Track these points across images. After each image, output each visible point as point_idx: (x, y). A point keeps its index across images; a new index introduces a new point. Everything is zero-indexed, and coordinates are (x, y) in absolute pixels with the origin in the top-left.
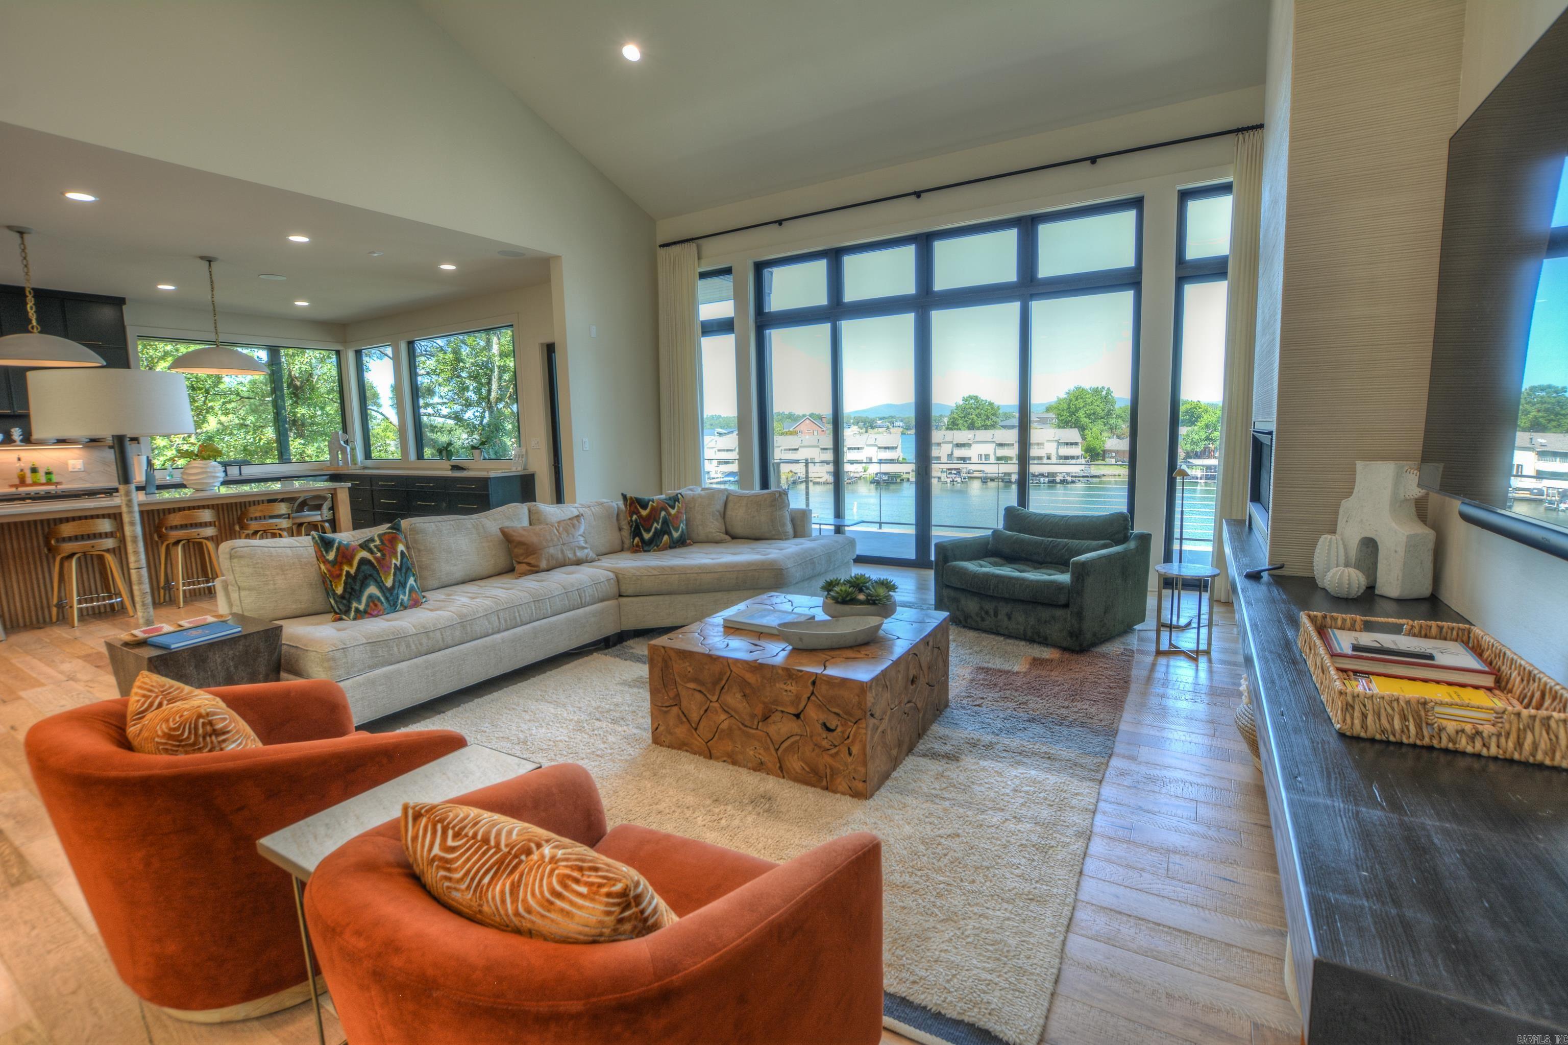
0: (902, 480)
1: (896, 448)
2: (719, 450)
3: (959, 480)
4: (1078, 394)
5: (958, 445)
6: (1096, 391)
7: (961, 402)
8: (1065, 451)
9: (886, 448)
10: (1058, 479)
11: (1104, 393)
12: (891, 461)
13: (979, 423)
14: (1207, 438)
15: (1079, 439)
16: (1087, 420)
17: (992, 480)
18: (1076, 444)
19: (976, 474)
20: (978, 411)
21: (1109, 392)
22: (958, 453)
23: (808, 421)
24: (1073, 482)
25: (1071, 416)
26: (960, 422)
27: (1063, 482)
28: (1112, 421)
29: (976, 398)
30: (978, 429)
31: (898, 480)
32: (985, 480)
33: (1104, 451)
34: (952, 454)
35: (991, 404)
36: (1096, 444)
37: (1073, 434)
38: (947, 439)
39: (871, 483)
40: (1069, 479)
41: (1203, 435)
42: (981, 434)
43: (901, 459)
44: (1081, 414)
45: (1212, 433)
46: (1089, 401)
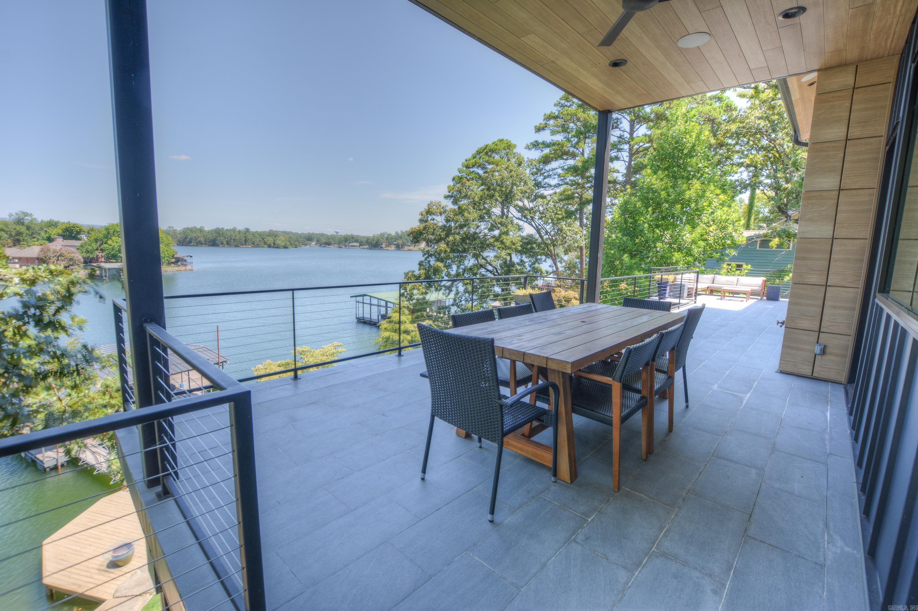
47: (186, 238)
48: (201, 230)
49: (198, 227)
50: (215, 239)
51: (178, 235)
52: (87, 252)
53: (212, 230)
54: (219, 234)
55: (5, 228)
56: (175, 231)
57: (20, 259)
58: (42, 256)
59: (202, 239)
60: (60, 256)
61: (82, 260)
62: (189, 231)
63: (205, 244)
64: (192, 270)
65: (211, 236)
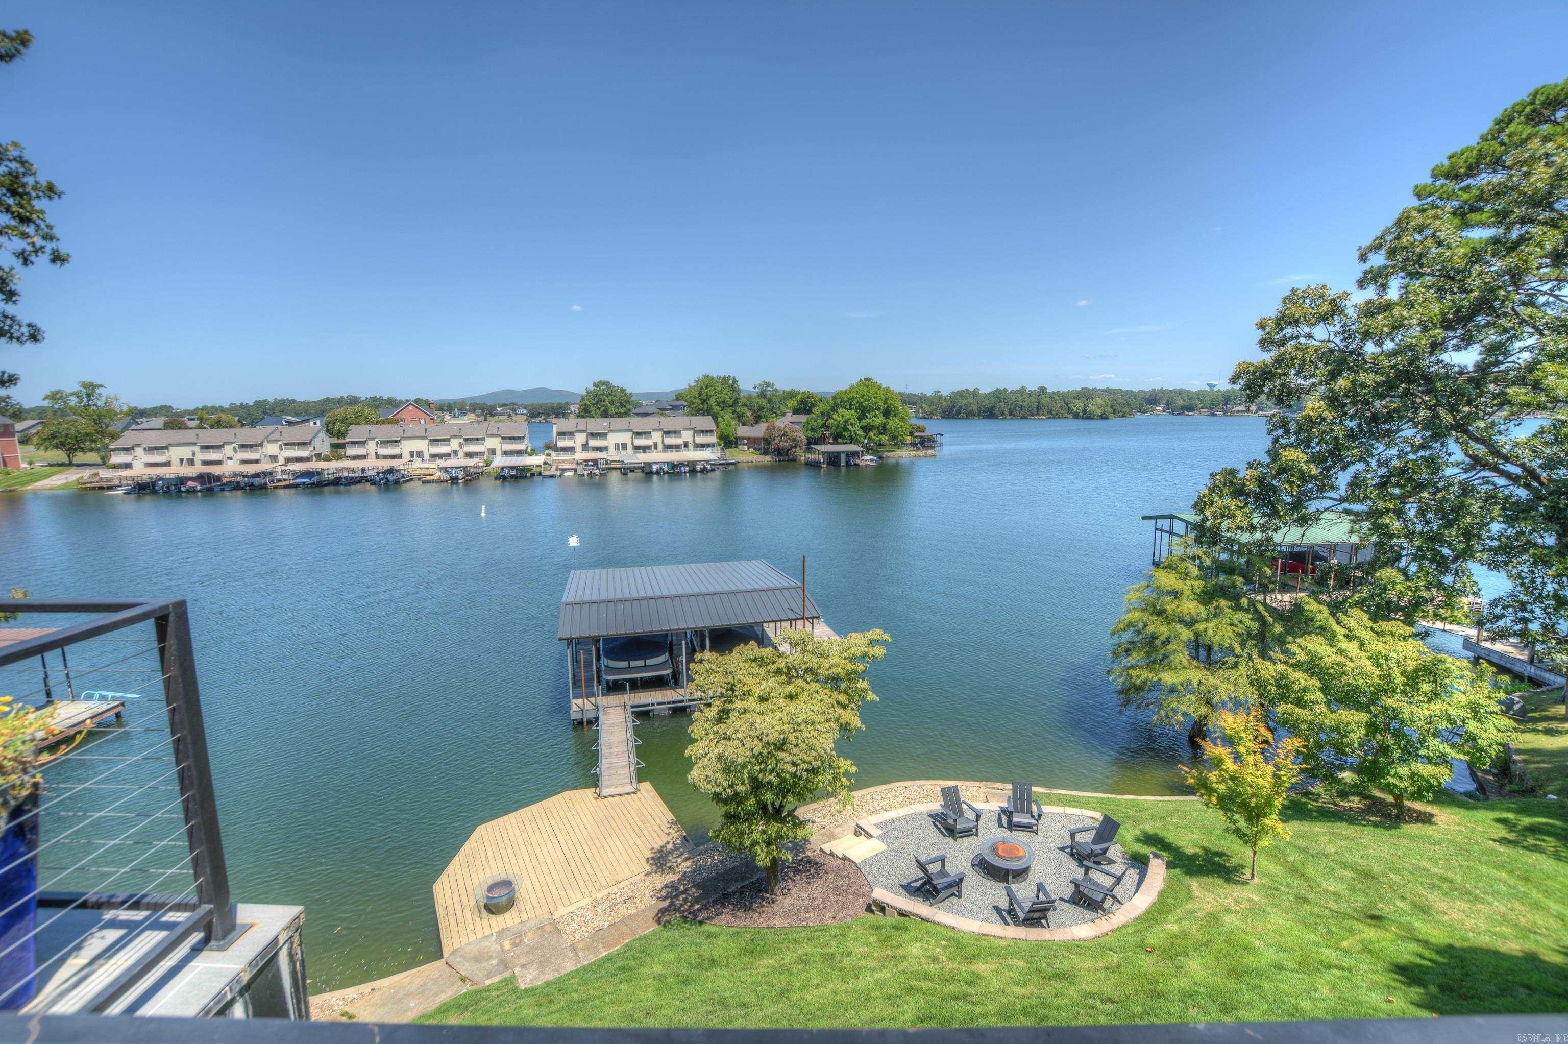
0: (533, 475)
1: (523, 438)
2: (286, 444)
3: (597, 472)
4: (707, 383)
5: (593, 435)
6: (725, 380)
7: (592, 388)
8: (700, 439)
9: (511, 438)
10: (698, 468)
11: (731, 382)
12: (519, 453)
13: (612, 410)
14: (824, 425)
15: (714, 427)
16: (718, 408)
17: (632, 470)
18: (711, 431)
19: (614, 465)
20: (610, 398)
21: (735, 381)
22: (593, 443)
23: (411, 408)
24: (713, 470)
25: (703, 404)
26: (592, 409)
27: (704, 470)
28: (738, 410)
29: (607, 384)
30: (612, 416)
31: (528, 475)
32: (626, 471)
33: (736, 438)
34: (587, 443)
35: (623, 390)
36: (729, 431)
37: (706, 422)
38: (580, 428)
39: (496, 478)
40: (709, 467)
41: (820, 422)
42: (617, 422)
43: (529, 450)
44: (712, 401)
45: (827, 420)
46: (719, 389)
47: (954, 407)
48: (975, 393)
49: (972, 389)
50: (993, 407)
51: (944, 403)
52: (813, 430)
53: (990, 393)
54: (999, 398)
55: (748, 403)
56: (940, 397)
57: (748, 439)
58: (767, 436)
59: (975, 408)
60: (784, 435)
61: (805, 441)
62: (958, 397)
63: (979, 415)
64: (935, 456)
65: (988, 401)
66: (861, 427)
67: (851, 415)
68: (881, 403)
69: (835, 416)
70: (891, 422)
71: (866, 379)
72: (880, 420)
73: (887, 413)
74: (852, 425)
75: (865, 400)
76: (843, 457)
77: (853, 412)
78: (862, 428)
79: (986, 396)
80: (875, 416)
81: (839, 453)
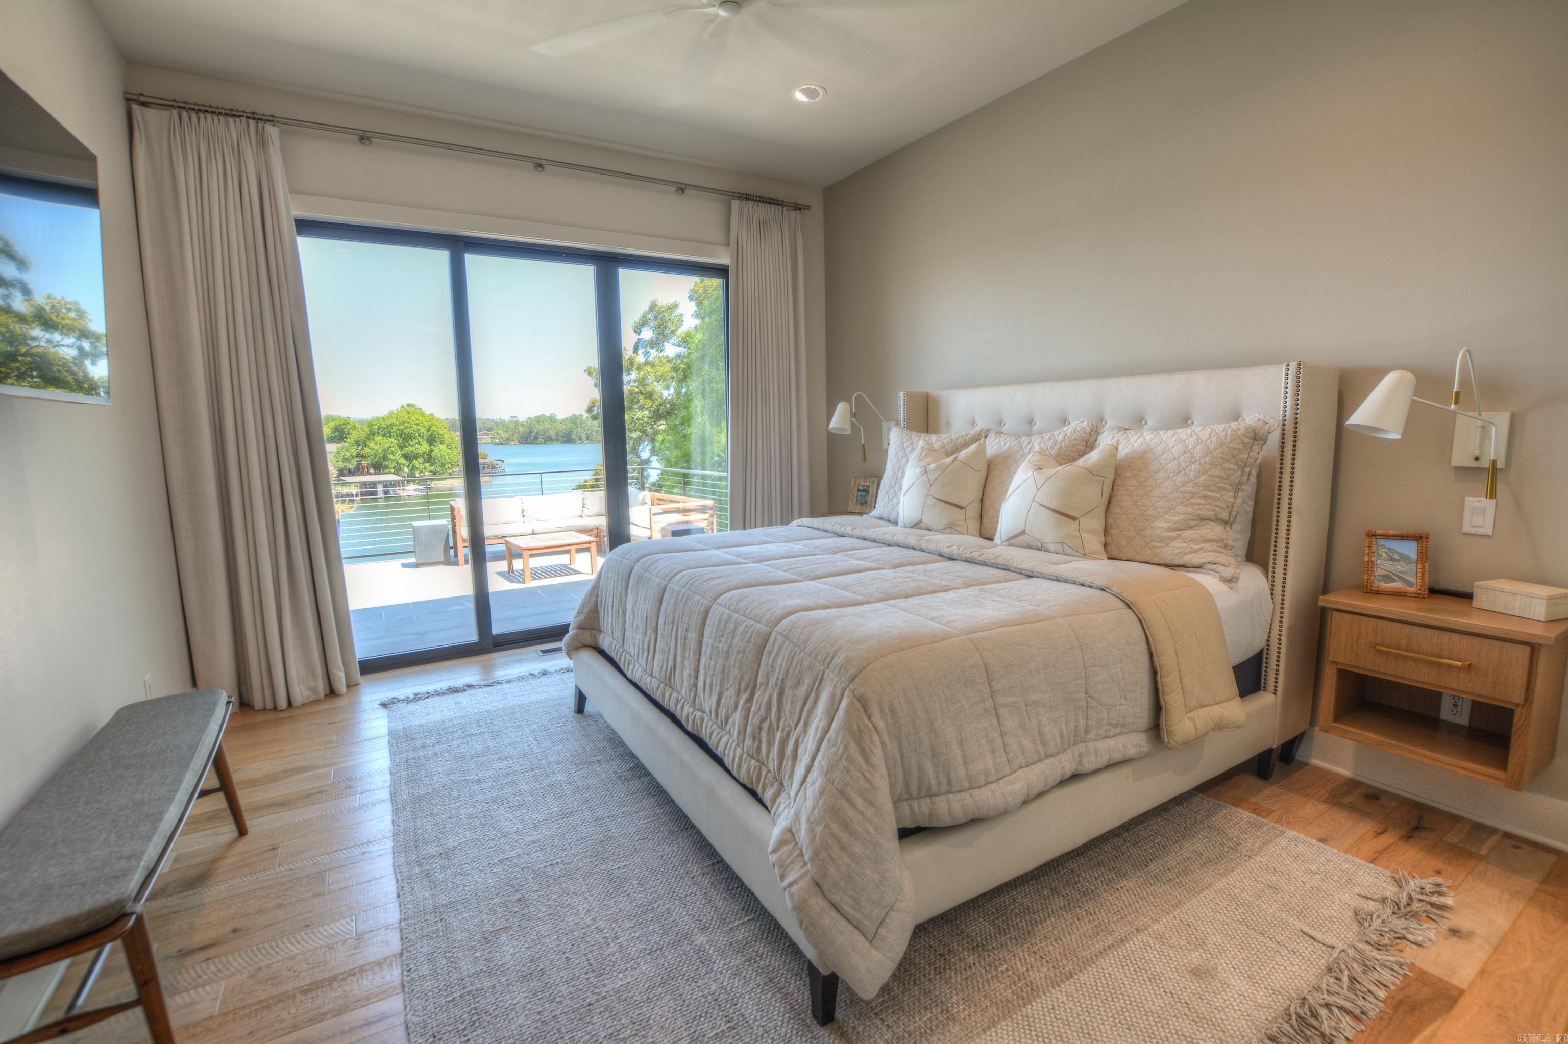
47: (531, 432)
48: (552, 419)
49: (548, 414)
50: (570, 431)
51: (521, 429)
52: (345, 460)
53: (566, 419)
54: (575, 423)
56: (516, 423)
59: (552, 433)
62: (535, 423)
63: (557, 440)
65: (565, 427)
66: (403, 455)
67: (391, 443)
68: (423, 430)
69: (372, 445)
70: (436, 450)
71: (409, 405)
72: (425, 447)
73: (431, 441)
74: (392, 453)
75: (407, 428)
76: (380, 489)
77: (392, 440)
78: (406, 456)
79: (563, 421)
80: (419, 444)
81: (374, 484)
